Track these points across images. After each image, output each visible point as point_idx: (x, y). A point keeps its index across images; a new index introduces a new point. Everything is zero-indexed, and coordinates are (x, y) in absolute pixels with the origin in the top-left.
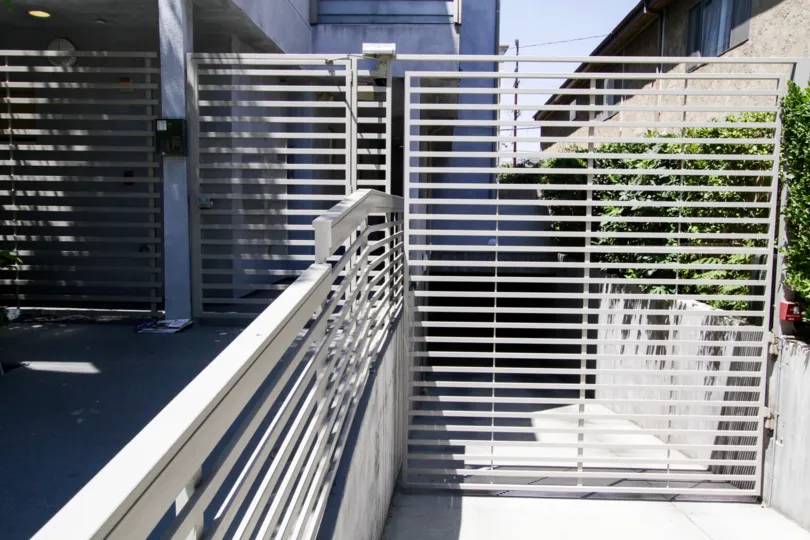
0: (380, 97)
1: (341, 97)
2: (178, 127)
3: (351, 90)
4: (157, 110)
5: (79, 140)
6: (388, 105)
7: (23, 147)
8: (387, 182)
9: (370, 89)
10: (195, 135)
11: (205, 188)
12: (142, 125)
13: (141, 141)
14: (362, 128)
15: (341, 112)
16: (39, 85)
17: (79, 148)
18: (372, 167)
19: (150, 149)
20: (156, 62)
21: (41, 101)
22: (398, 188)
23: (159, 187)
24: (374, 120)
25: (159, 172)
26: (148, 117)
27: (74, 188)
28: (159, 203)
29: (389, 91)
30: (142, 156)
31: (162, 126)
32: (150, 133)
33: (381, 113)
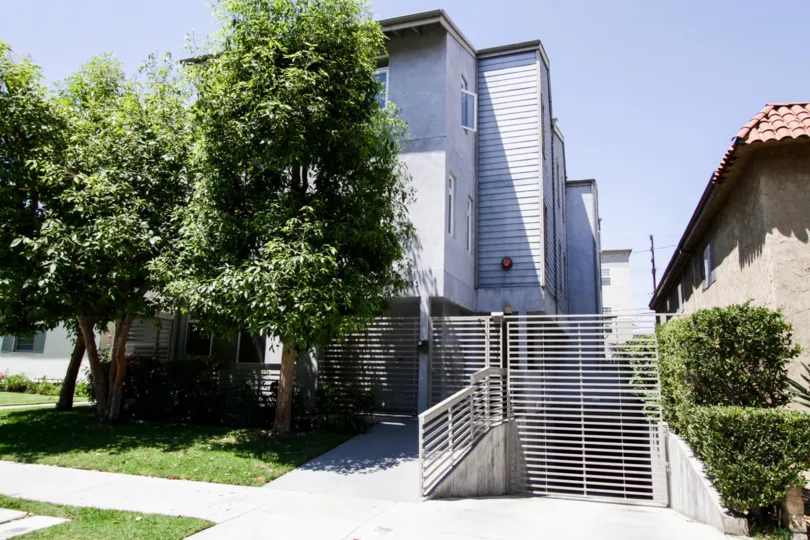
0: (498, 332)
1: (483, 331)
2: (425, 343)
3: (487, 329)
4: (418, 337)
5: (392, 348)
6: (501, 334)
7: (373, 351)
8: (501, 364)
9: (494, 328)
10: (431, 346)
11: (434, 366)
12: (412, 343)
13: (412, 348)
14: (491, 343)
15: (483, 337)
16: (380, 329)
17: (392, 351)
18: (495, 358)
19: (415, 351)
20: (419, 321)
21: (380, 335)
22: (505, 365)
23: (418, 365)
24: (496, 340)
25: (418, 360)
26: (416, 340)
27: (389, 366)
28: (417, 371)
29: (501, 329)
30: (412, 354)
31: (420, 343)
32: (415, 346)
33: (498, 337)
